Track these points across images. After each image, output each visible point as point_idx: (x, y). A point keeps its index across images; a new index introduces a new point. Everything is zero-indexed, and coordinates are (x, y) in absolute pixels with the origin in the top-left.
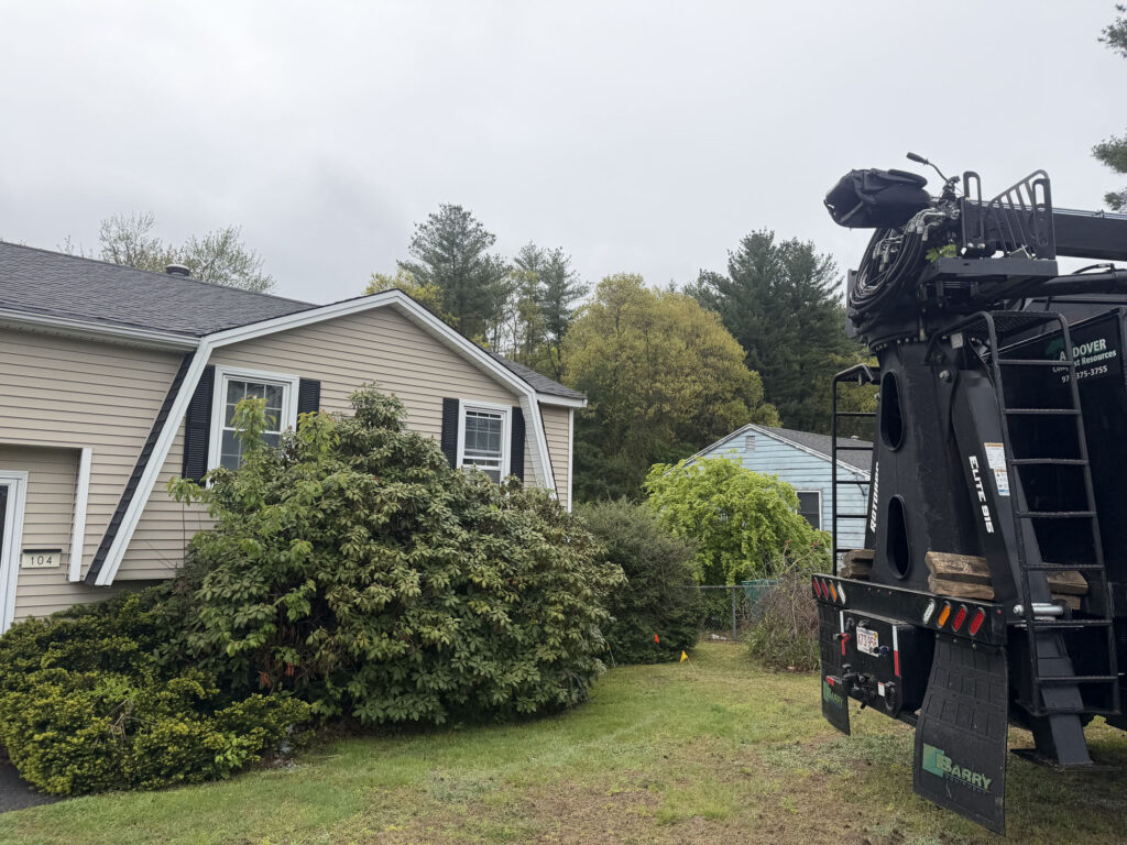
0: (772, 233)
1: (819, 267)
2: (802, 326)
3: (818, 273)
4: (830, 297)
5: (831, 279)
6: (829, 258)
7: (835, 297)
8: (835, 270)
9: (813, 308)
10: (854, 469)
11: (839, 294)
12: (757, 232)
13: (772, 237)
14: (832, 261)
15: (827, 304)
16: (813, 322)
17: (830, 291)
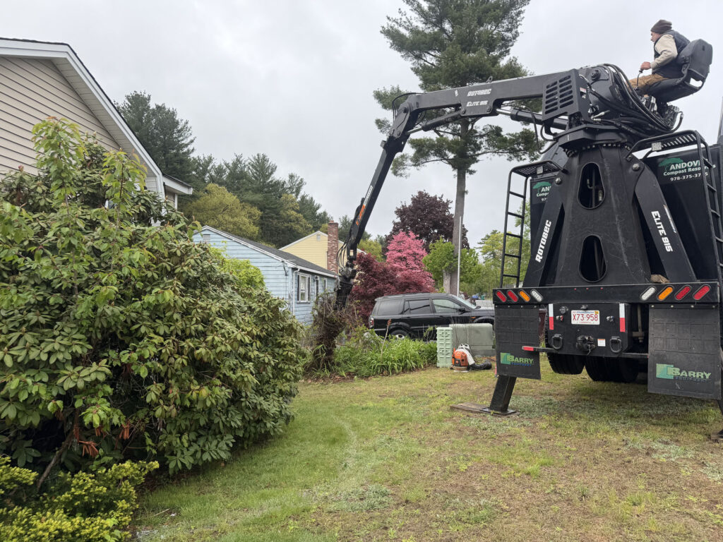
0: (149, 96)
1: (180, 127)
2: (167, 166)
3: (179, 131)
4: (185, 150)
5: (186, 137)
6: (187, 123)
7: (188, 150)
8: (190, 132)
9: (176, 155)
10: (280, 259)
11: (191, 149)
12: (139, 93)
13: (149, 99)
14: (189, 125)
15: (183, 153)
16: (175, 164)
17: (187, 145)
